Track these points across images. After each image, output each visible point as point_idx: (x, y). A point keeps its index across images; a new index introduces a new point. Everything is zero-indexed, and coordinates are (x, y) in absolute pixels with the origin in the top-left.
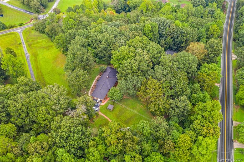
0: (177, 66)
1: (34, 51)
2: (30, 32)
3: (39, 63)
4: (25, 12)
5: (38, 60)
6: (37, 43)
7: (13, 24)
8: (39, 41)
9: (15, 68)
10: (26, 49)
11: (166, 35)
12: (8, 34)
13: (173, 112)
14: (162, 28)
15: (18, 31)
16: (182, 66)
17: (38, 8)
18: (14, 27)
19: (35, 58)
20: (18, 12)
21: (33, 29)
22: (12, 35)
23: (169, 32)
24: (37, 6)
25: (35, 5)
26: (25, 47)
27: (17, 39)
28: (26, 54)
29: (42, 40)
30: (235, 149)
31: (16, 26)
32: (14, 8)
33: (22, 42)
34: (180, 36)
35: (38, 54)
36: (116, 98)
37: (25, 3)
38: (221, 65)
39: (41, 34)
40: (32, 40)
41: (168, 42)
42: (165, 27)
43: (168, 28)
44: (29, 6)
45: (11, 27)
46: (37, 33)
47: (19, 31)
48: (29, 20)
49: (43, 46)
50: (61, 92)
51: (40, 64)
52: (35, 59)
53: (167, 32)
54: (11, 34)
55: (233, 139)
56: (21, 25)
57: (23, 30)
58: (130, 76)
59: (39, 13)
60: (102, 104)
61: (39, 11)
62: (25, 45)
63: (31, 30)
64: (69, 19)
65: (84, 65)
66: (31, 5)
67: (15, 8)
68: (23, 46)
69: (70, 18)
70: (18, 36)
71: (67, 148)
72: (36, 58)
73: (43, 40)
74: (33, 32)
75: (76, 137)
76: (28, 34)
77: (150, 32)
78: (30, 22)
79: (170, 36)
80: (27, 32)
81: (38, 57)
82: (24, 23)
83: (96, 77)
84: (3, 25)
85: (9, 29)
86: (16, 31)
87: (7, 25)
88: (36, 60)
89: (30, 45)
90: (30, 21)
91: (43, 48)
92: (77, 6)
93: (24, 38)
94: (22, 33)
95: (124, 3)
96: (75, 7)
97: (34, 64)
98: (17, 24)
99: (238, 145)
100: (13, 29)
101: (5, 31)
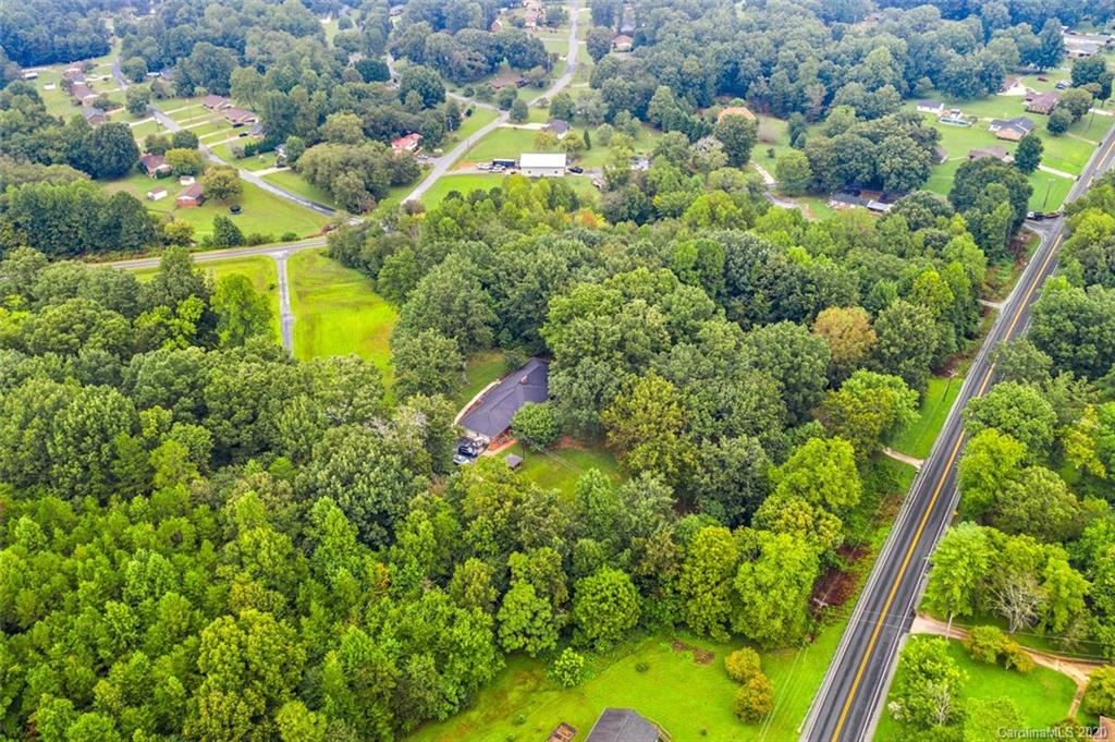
0: (754, 359)
1: (311, 310)
2: (312, 260)
3: (317, 339)
4: (312, 207)
5: (317, 332)
6: (329, 291)
7: (264, 233)
8: (333, 286)
9: (245, 312)
10: (288, 302)
11: (750, 288)
12: (244, 261)
13: (707, 478)
14: (739, 261)
15: (277, 254)
16: (766, 357)
17: (355, 196)
18: (265, 243)
19: (310, 328)
20: (288, 206)
21: (322, 254)
22: (253, 264)
23: (762, 277)
24: (354, 191)
25: (348, 185)
26: (284, 298)
27: (267, 276)
28: (285, 315)
29: (344, 285)
30: (916, 635)
31: (272, 242)
32: (280, 193)
33: (280, 282)
34: (798, 290)
35: (320, 319)
36: (535, 432)
37: (318, 178)
38: (948, 413)
39: (347, 271)
40: (313, 281)
41: (756, 309)
42: (749, 261)
43: (758, 263)
44: (329, 188)
45: (258, 241)
46: (334, 266)
47: (279, 254)
48: (318, 231)
49: (345, 301)
50: (363, 373)
51: (321, 342)
52: (308, 331)
53: (755, 276)
54: (251, 260)
55: (915, 608)
56: (288, 238)
57: (292, 254)
58: (587, 360)
59: (353, 212)
60: (488, 453)
61: (356, 206)
62: (287, 294)
63: (317, 256)
64: (440, 217)
65: (452, 322)
66: (336, 186)
67: (284, 194)
68: (281, 293)
69: (448, 215)
70: (272, 268)
71: (345, 500)
72: (313, 327)
73: (348, 285)
74: (322, 262)
75: (377, 476)
76: (305, 265)
77: (695, 269)
78: (321, 235)
79: (767, 291)
80: (302, 259)
81: (317, 327)
82: (299, 235)
83: (488, 383)
84: (236, 231)
85: (251, 245)
86: (270, 254)
87: (247, 233)
88: (311, 333)
89: (301, 295)
90: (320, 232)
91: (343, 305)
92: (479, 191)
93: (289, 275)
94: (285, 262)
95: (640, 198)
96: (473, 195)
97: (301, 340)
98: (279, 235)
99: (928, 627)
100: (262, 246)
101: (234, 249)
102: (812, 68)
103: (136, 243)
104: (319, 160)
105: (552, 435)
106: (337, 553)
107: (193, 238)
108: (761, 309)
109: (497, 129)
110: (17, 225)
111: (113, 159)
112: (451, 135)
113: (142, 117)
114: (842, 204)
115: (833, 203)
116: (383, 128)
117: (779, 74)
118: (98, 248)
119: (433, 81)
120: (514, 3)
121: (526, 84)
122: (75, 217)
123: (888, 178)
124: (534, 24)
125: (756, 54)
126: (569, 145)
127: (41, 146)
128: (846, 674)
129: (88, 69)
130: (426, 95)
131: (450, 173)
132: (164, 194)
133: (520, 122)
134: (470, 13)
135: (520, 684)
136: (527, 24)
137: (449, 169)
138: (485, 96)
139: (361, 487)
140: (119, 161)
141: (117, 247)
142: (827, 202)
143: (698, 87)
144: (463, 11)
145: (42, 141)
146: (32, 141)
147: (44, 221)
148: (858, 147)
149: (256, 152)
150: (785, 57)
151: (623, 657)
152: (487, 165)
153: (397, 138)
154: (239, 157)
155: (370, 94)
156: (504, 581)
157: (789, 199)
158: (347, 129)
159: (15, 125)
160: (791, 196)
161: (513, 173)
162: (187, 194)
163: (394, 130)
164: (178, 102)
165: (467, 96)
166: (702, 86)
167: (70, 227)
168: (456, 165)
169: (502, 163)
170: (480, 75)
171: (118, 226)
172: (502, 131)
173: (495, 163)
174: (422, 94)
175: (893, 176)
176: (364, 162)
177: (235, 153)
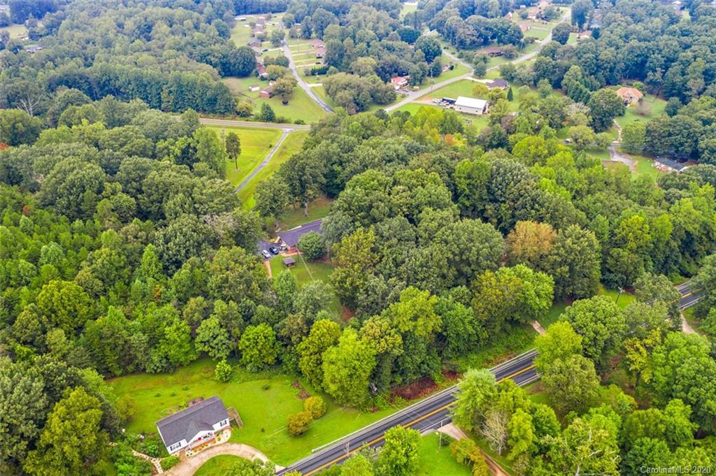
1: (280, 162)
4: (324, 108)
7: (286, 117)
10: (272, 156)
12: (269, 130)
14: (500, 179)
15: (287, 130)
17: (344, 105)
18: (285, 123)
20: (314, 105)
22: (271, 133)
24: (344, 102)
25: (341, 97)
26: (272, 153)
27: (273, 140)
28: (265, 162)
30: (439, 432)
31: (290, 123)
32: (314, 98)
33: (277, 145)
40: (294, 148)
42: (507, 181)
45: (282, 121)
48: (318, 121)
54: (272, 130)
56: (298, 123)
57: (295, 131)
62: (275, 152)
63: (306, 134)
66: (336, 98)
67: (316, 99)
68: (272, 150)
70: (279, 137)
76: (297, 138)
80: (297, 135)
82: (305, 122)
84: (272, 113)
85: (276, 123)
86: (283, 129)
87: (278, 116)
89: (281, 154)
93: (284, 142)
94: (288, 134)
98: (294, 120)
99: (451, 431)
100: (283, 124)
101: (267, 123)
102: (699, 66)
103: (222, 111)
104: (333, 81)
105: (315, 252)
106: (145, 274)
107: (252, 113)
108: (505, 215)
109: (463, 80)
110: (170, 92)
111: (241, 66)
112: (430, 79)
113: (277, 46)
114: (663, 166)
115: (657, 163)
116: (388, 69)
117: (675, 68)
118: (205, 110)
119: (434, 45)
120: (533, 3)
121: (501, 55)
122: (197, 92)
123: (703, 153)
124: (534, 18)
125: (663, 52)
126: (493, 95)
127: (208, 55)
128: (373, 435)
129: (269, 19)
130: (427, 53)
131: (415, 102)
132: (258, 88)
133: (480, 78)
134: (490, 6)
135: (203, 372)
136: (530, 17)
137: (415, 100)
138: (469, 60)
139: (171, 244)
140: (244, 68)
141: (214, 112)
142: (653, 162)
143: (608, 70)
144: (486, 5)
145: (210, 52)
146: (205, 51)
147: (182, 91)
148: (687, 126)
149: (316, 73)
150: (684, 57)
151: (261, 379)
152: (439, 100)
153: (395, 77)
154: (307, 75)
155: (397, 49)
156: (207, 312)
157: (628, 155)
158: (364, 67)
159: (200, 42)
160: (630, 154)
161: (451, 108)
162: (265, 90)
163: (396, 71)
164: (301, 41)
165: (459, 58)
166: (611, 70)
167: (194, 97)
168: (420, 98)
169: (448, 101)
170: (474, 45)
171: (215, 100)
172: (464, 82)
173: (444, 100)
174: (425, 52)
175: (706, 151)
176: (358, 86)
177: (305, 72)
